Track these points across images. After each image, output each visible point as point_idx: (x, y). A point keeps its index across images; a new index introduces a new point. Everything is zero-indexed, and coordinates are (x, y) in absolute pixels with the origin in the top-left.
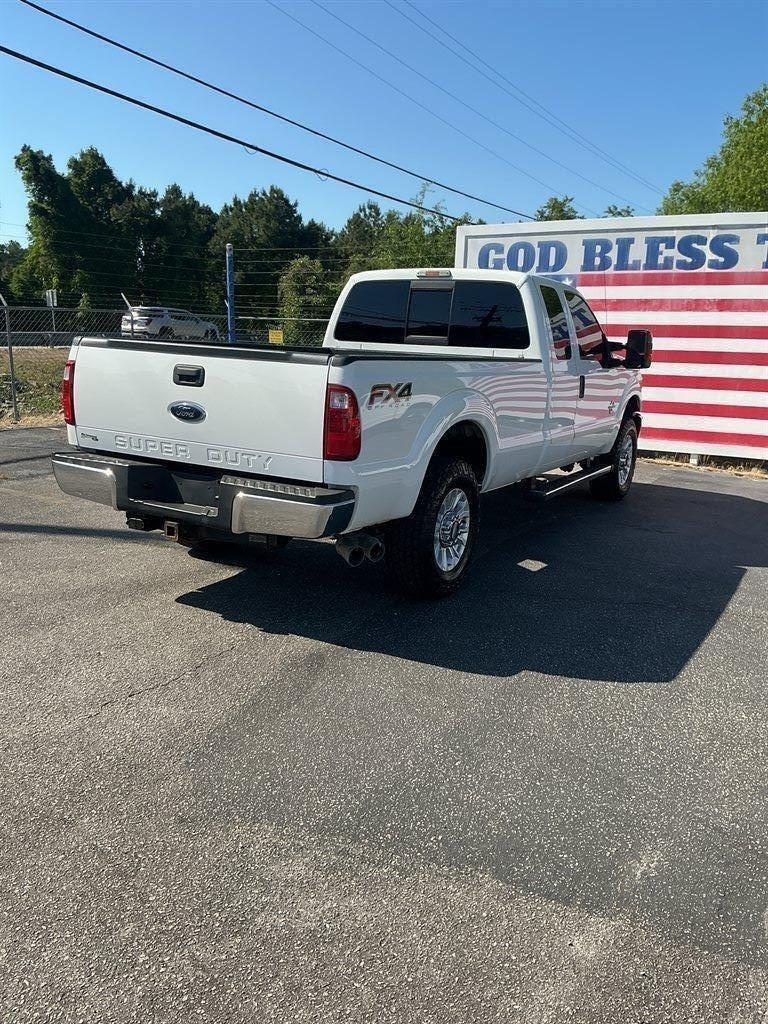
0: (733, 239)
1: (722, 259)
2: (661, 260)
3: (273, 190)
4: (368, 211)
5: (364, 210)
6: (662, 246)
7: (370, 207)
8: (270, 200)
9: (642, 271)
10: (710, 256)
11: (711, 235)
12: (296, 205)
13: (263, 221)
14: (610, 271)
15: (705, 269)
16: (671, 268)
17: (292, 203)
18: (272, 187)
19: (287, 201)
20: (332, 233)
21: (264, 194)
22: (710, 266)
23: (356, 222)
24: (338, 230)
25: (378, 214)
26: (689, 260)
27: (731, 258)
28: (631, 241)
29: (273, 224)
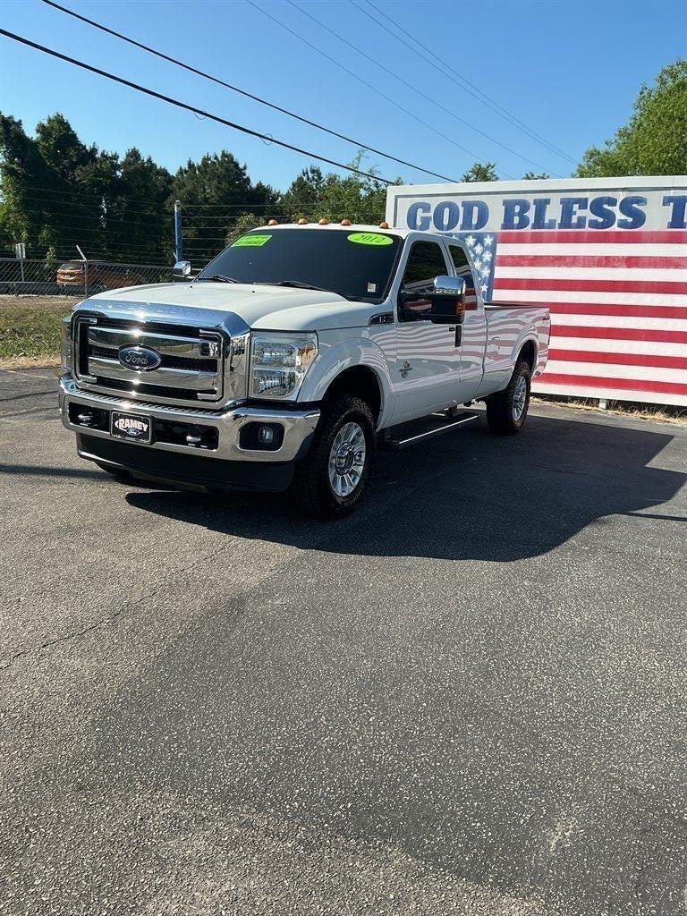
0: (641, 201)
1: (630, 220)
2: (574, 220)
3: (224, 155)
4: (310, 175)
5: (307, 173)
6: (576, 207)
7: (313, 172)
8: (221, 164)
9: (557, 230)
10: (620, 216)
11: (621, 197)
12: (245, 168)
13: (215, 183)
14: (528, 229)
15: (615, 228)
16: (584, 227)
17: (241, 166)
18: (223, 152)
19: (236, 165)
20: (278, 195)
21: (216, 158)
22: (620, 226)
23: (300, 185)
24: (284, 192)
25: (320, 178)
26: (601, 220)
27: (639, 219)
28: (548, 202)
29: (224, 185)
